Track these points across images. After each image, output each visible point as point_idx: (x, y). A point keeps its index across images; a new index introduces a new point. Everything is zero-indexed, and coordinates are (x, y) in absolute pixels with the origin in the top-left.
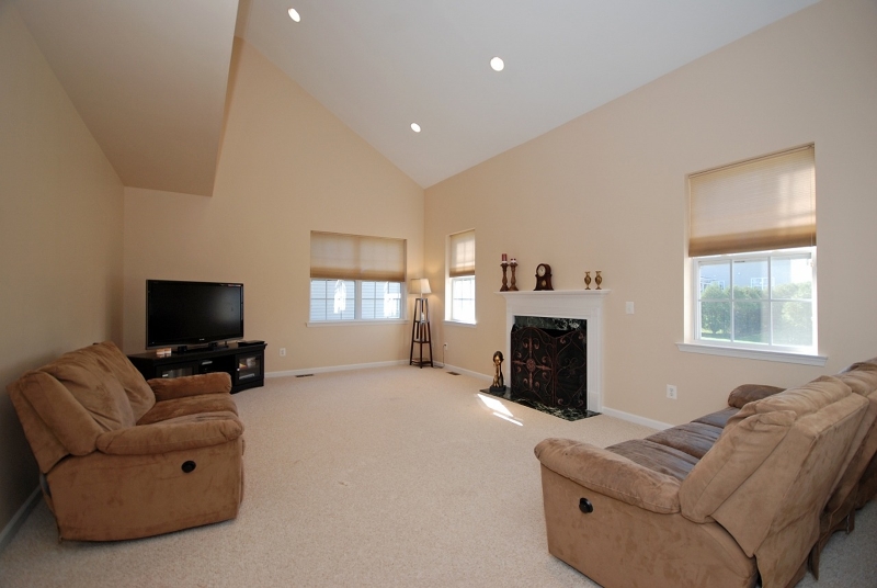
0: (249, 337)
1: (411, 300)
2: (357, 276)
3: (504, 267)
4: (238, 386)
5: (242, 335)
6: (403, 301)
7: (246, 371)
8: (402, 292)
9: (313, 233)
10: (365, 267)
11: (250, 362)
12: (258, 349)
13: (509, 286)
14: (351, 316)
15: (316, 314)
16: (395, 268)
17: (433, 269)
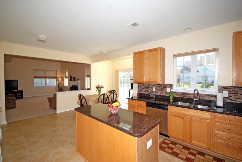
0: (19, 90)
1: (58, 82)
2: (45, 78)
3: (71, 77)
4: (17, 98)
5: (17, 89)
6: (56, 82)
7: (19, 96)
8: (56, 80)
9: (34, 70)
10: (47, 76)
11: (19, 94)
12: (21, 92)
13: (71, 80)
14: (44, 85)
15: (35, 85)
16: (55, 76)
17: (63, 76)
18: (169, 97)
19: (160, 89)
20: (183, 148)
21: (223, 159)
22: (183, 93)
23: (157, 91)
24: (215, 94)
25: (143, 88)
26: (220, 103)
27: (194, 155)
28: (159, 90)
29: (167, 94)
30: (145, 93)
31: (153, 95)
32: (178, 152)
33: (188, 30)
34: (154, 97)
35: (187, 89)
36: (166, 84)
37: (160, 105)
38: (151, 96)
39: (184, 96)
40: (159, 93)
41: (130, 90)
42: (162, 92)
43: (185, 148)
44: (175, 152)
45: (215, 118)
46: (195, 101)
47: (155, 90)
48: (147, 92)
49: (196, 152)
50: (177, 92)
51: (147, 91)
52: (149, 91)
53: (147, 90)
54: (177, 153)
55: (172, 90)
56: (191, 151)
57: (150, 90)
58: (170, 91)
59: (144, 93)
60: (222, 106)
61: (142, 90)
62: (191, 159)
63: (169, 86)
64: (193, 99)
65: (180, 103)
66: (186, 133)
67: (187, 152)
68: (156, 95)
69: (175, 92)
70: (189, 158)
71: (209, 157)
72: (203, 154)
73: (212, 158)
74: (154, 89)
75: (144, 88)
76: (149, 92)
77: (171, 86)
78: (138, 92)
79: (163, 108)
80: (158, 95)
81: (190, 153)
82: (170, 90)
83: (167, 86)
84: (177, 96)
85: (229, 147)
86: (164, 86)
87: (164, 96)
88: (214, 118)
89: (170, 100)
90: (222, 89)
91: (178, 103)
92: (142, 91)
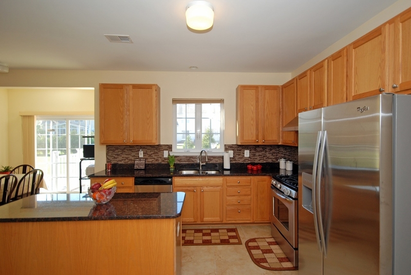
18: (168, 165)
19: (152, 152)
20: (195, 232)
21: (235, 227)
22: (187, 157)
23: (146, 157)
24: (221, 155)
25: (120, 153)
26: (227, 165)
27: (209, 234)
28: (150, 156)
29: (163, 161)
30: (122, 162)
31: (140, 164)
32: (192, 238)
33: (193, 68)
34: (143, 167)
35: (191, 152)
36: (161, 144)
37: (159, 179)
38: (136, 167)
39: (188, 160)
40: (151, 160)
41: (82, 160)
42: (156, 157)
43: (197, 231)
44: (188, 241)
45: (227, 182)
46: (202, 166)
47: (142, 156)
48: (127, 161)
49: (209, 231)
50: (178, 156)
51: (127, 158)
52: (131, 158)
53: (127, 156)
54: (190, 240)
55: (171, 154)
56: (204, 231)
57: (134, 156)
58: (169, 155)
59: (120, 163)
60: (229, 168)
61: (116, 158)
62: (208, 240)
63: (166, 148)
64: (199, 164)
65: (185, 172)
66: (197, 210)
67: (201, 234)
68: (146, 164)
69: (176, 157)
70: (206, 240)
71: (223, 231)
72: (216, 230)
73: (226, 231)
74: (141, 154)
75: (122, 154)
76: (131, 160)
77: (169, 148)
78: (108, 162)
79: (165, 182)
80: (148, 164)
81: (204, 235)
82: (169, 153)
83: (164, 148)
84: (178, 163)
85: (239, 212)
86: (158, 148)
87: (159, 165)
88: (225, 182)
89: (171, 169)
90: (228, 148)
91: (181, 172)
92: (118, 159)
